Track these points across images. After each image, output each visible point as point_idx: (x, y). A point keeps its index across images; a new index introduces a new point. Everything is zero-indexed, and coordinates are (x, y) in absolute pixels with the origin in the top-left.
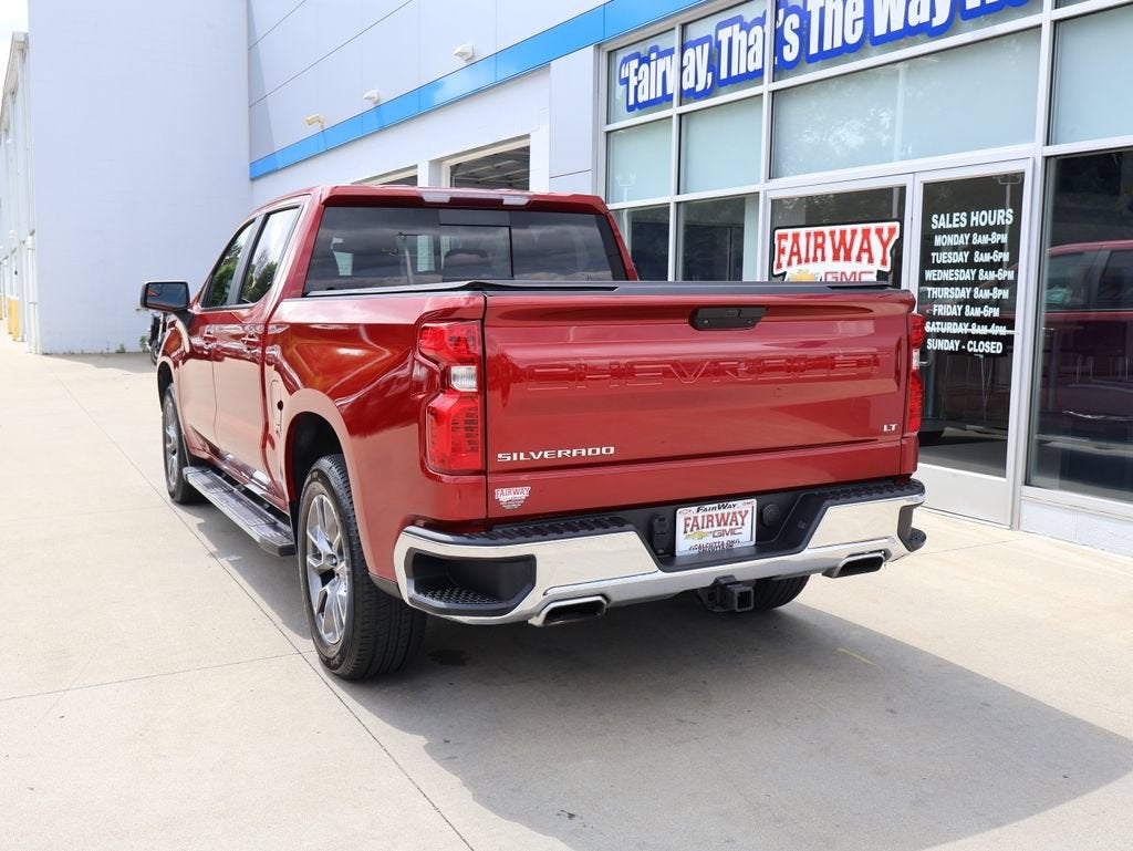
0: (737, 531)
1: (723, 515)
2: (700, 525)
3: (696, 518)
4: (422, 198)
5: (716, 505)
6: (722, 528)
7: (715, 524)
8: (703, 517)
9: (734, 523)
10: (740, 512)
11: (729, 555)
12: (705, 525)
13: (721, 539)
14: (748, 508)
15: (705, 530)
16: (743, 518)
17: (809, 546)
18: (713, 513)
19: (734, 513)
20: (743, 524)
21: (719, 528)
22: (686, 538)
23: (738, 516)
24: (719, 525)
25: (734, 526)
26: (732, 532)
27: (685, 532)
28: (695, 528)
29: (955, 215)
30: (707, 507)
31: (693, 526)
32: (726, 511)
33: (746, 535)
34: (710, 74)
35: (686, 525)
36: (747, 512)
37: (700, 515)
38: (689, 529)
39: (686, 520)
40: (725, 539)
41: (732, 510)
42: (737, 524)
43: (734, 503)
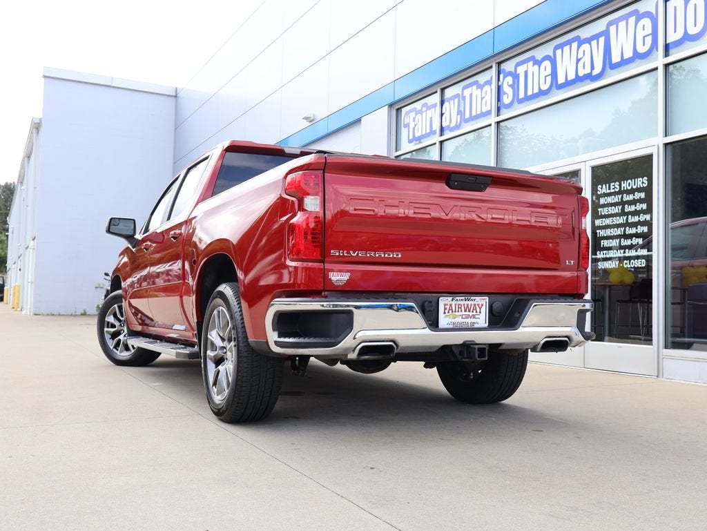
0: (476, 316)
1: (468, 305)
2: (454, 310)
3: (451, 305)
4: (283, 151)
5: (463, 298)
6: (467, 313)
7: (463, 310)
8: (456, 305)
9: (475, 311)
10: (478, 305)
12: (457, 310)
13: (466, 320)
14: (483, 302)
15: (457, 313)
16: (480, 308)
17: (523, 324)
18: (462, 303)
19: (475, 305)
20: (480, 312)
21: (465, 313)
22: (446, 316)
23: (477, 307)
24: (465, 311)
25: (474, 313)
26: (474, 317)
27: (445, 313)
28: (451, 311)
29: (612, 184)
30: (458, 298)
31: (449, 310)
32: (470, 303)
33: (482, 319)
34: (459, 117)
35: (445, 309)
36: (482, 305)
37: (454, 303)
38: (447, 311)
39: (445, 305)
40: (469, 320)
41: (473, 303)
42: (476, 312)
43: (475, 298)
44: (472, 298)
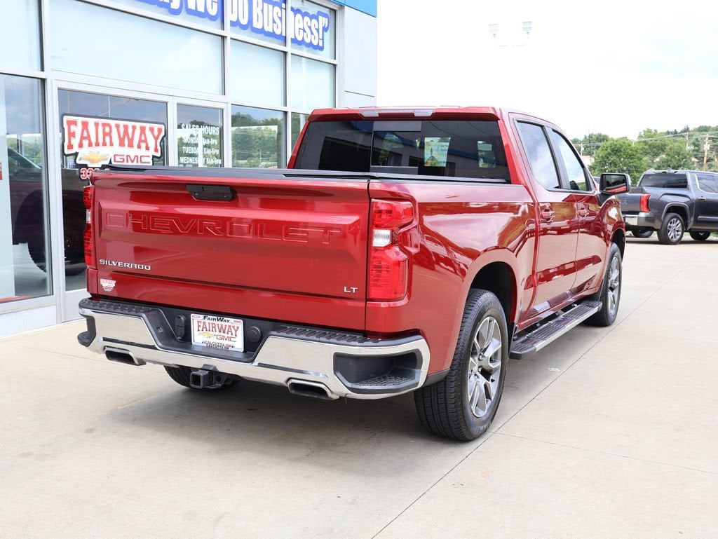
0: (232, 339)
1: (222, 325)
2: (208, 329)
3: (204, 323)
5: (216, 317)
6: (222, 334)
7: (217, 330)
8: (209, 324)
9: (230, 333)
10: (233, 327)
11: (226, 355)
12: (211, 329)
13: (222, 342)
14: (238, 325)
15: (211, 332)
16: (236, 331)
18: (215, 322)
19: (230, 326)
20: (236, 335)
21: (220, 334)
22: (199, 334)
23: (232, 328)
24: (220, 331)
25: (230, 335)
26: (229, 339)
27: (198, 330)
28: (204, 329)
30: (211, 317)
31: (203, 327)
32: (223, 323)
33: (239, 343)
35: (199, 326)
36: (237, 328)
37: (206, 321)
38: (201, 329)
39: (198, 322)
40: (225, 343)
41: (227, 324)
42: (232, 334)
43: (228, 319)
44: (225, 318)
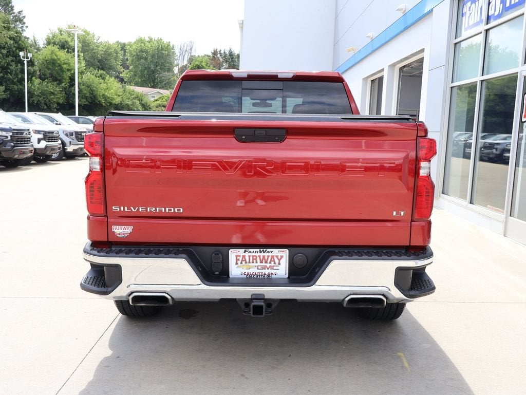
0: (275, 268)
1: (264, 257)
2: (248, 261)
3: (244, 256)
4: (232, 75)
5: (258, 250)
6: (264, 264)
7: (259, 261)
8: (249, 256)
9: (273, 263)
10: (277, 257)
11: (268, 281)
12: (251, 261)
13: (263, 271)
14: (283, 255)
15: (251, 264)
16: (279, 260)
17: (316, 284)
18: (257, 254)
19: (273, 257)
20: (279, 264)
22: (238, 267)
23: (275, 258)
24: (261, 262)
25: (272, 264)
26: (272, 268)
27: (237, 264)
28: (244, 262)
30: (252, 250)
31: (242, 261)
32: (266, 254)
33: (282, 270)
34: (502, 5)
35: (237, 260)
36: (282, 257)
37: (247, 254)
38: (239, 262)
39: (237, 256)
40: (267, 271)
41: (270, 254)
42: (275, 263)
43: (272, 250)
44: (268, 250)
